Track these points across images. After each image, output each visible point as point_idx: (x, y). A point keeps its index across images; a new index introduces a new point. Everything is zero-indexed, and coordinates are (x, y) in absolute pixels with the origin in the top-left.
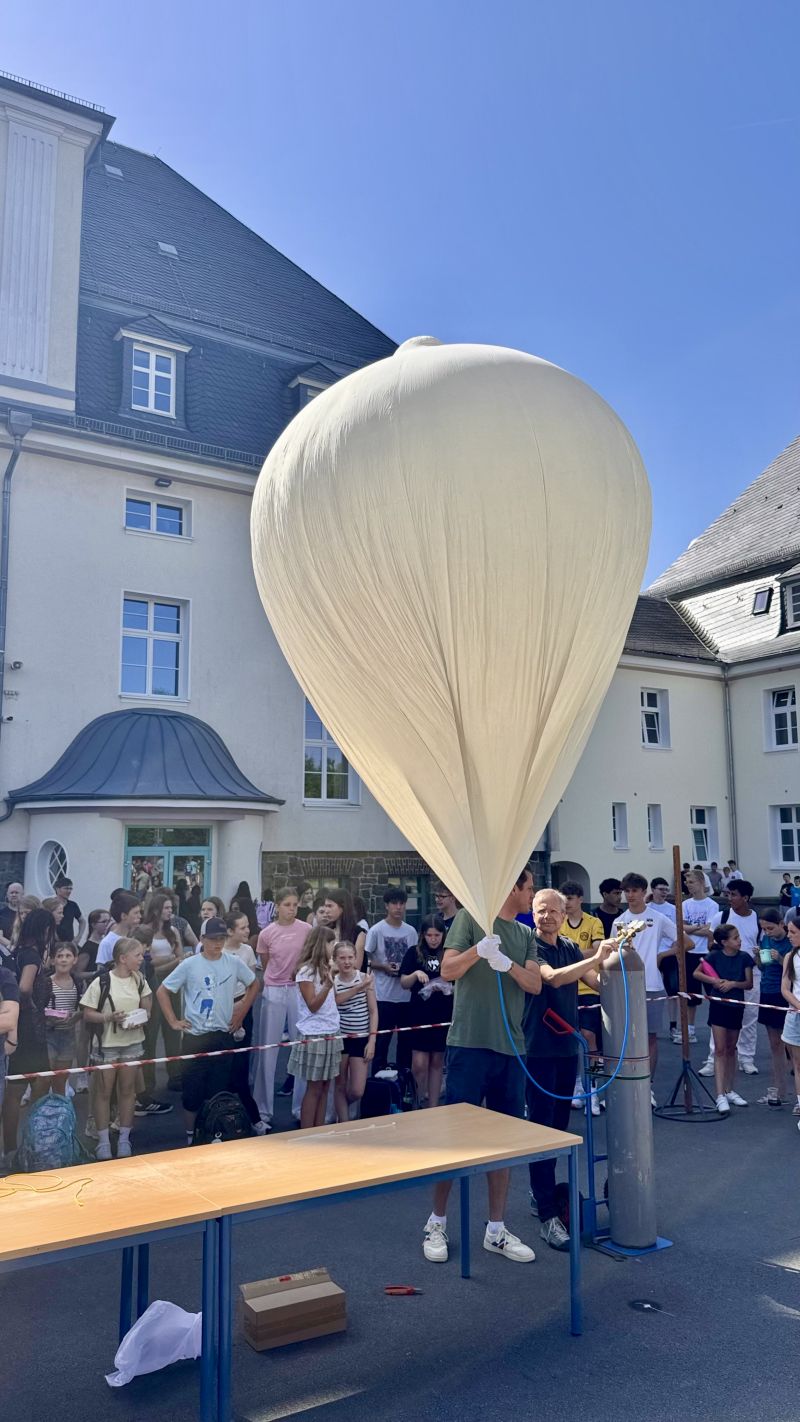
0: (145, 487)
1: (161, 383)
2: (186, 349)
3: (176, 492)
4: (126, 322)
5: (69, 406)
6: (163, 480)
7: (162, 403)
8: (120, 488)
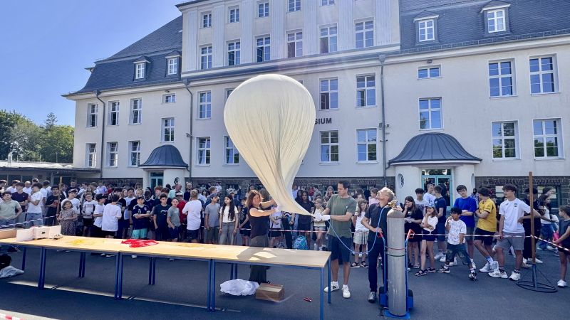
0: (424, 65)
1: (430, 30)
2: (437, 16)
3: (434, 64)
4: (416, 16)
5: (399, 48)
6: (430, 61)
7: (430, 36)
8: (417, 66)
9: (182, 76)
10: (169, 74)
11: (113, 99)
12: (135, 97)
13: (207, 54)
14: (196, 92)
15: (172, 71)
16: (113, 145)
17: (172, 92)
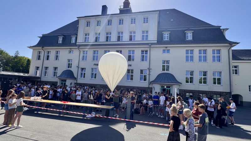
0: (164, 48)
1: (167, 37)
2: (170, 32)
3: (168, 48)
4: (163, 31)
5: (156, 42)
6: (166, 47)
7: (167, 39)
8: (162, 49)
9: (77, 44)
10: (72, 42)
11: (48, 50)
12: (57, 50)
13: (87, 37)
14: (82, 50)
16: (46, 68)
17: (72, 50)
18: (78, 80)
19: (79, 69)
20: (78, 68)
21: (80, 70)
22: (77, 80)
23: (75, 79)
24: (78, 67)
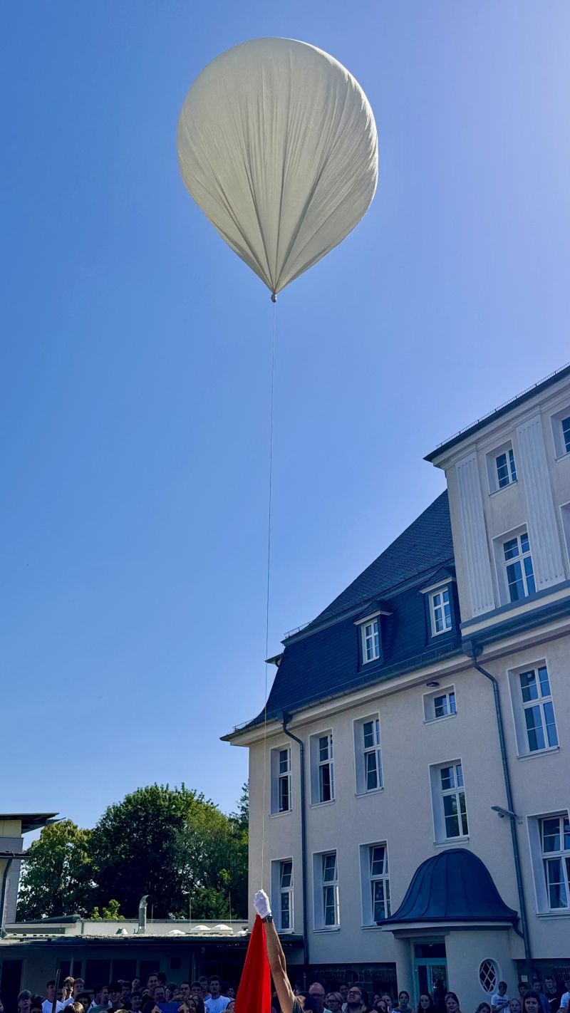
9: (465, 632)
10: (435, 633)
11: (319, 730)
12: (364, 714)
13: (520, 558)
14: (505, 671)
15: (441, 625)
16: (329, 859)
17: (445, 684)
18: (536, 928)
19: (520, 829)
20: (513, 819)
21: (528, 835)
22: (525, 936)
23: (513, 922)
24: (510, 816)
